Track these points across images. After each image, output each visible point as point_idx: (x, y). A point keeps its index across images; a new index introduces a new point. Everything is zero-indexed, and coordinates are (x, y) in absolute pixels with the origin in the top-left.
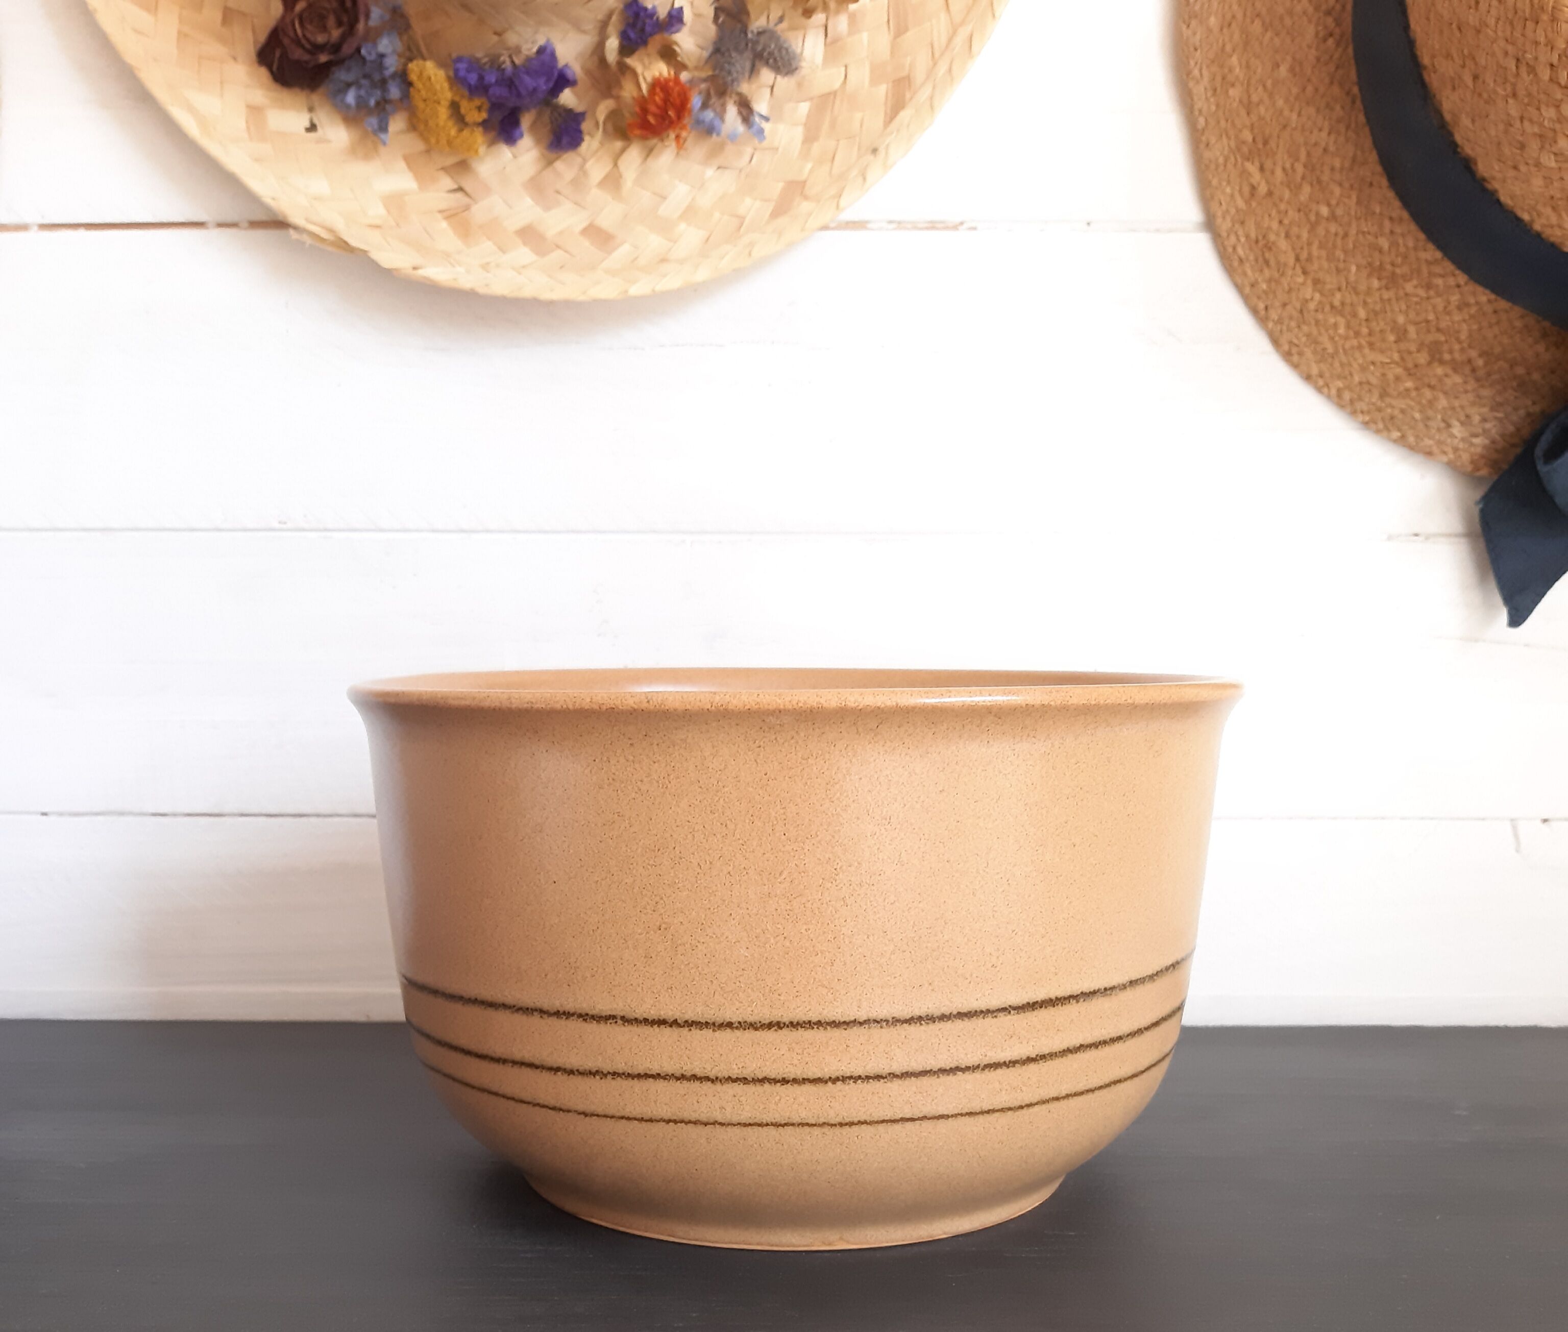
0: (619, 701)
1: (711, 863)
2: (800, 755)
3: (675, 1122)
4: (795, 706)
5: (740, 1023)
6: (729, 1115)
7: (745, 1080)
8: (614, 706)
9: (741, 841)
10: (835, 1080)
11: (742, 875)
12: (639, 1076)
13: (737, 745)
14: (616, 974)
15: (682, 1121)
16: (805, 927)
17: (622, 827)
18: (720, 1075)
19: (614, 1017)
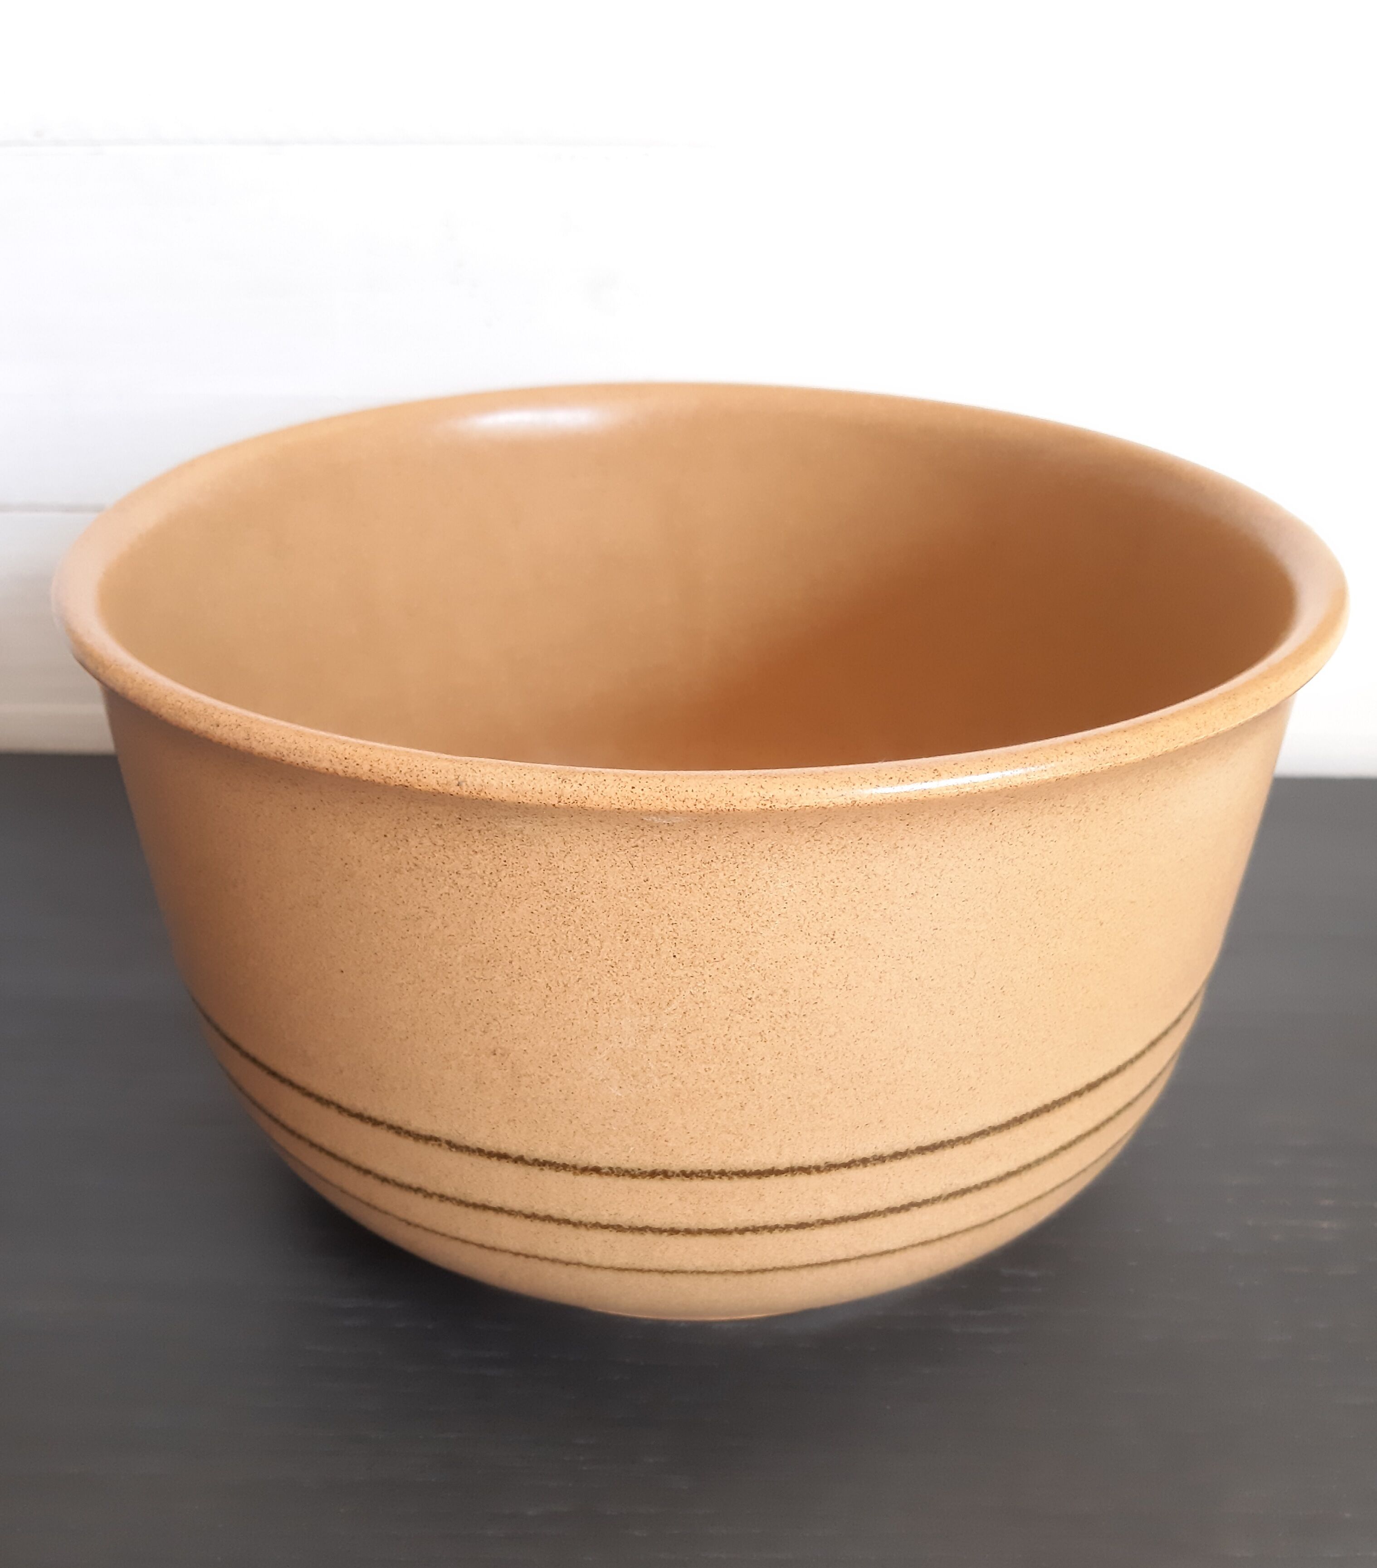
0: (414, 777)
1: (565, 986)
2: (699, 857)
3: (527, 1256)
4: (693, 808)
5: (611, 1168)
6: (597, 1258)
7: (619, 1228)
8: (407, 784)
9: (609, 962)
10: (742, 1231)
11: (612, 1002)
12: (475, 1206)
13: (601, 842)
14: (435, 1093)
15: (535, 1257)
16: (704, 1066)
17: (433, 926)
18: (584, 1219)
19: (436, 1139)
